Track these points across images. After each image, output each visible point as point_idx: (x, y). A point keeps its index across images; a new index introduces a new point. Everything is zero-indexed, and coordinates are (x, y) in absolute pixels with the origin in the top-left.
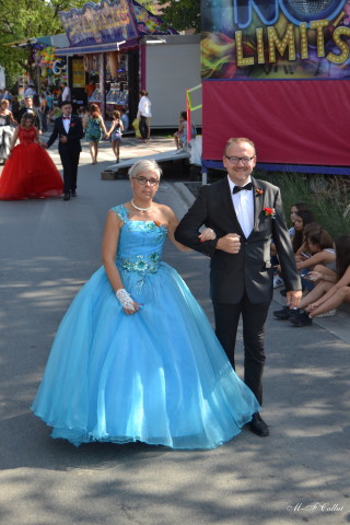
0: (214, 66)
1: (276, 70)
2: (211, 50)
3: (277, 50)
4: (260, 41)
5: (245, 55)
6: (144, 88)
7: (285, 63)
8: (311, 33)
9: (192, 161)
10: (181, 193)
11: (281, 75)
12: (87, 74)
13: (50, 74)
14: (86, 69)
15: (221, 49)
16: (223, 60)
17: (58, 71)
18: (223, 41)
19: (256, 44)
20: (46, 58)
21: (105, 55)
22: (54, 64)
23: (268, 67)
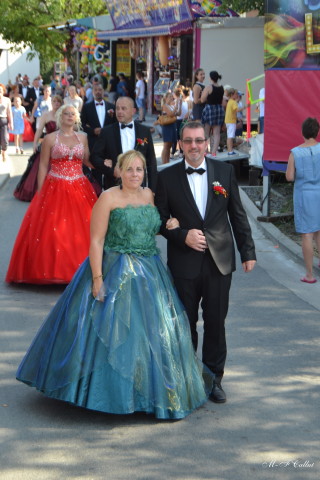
0: (279, 54)
2: (277, 35)
5: (316, 41)
9: (252, 162)
12: (133, 61)
13: (91, 60)
14: (132, 55)
15: (288, 34)
16: (291, 47)
17: (100, 56)
18: (290, 25)
20: (87, 43)
21: (154, 39)
22: (96, 49)
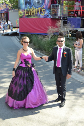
0: (21, 16)
1: (32, 16)
3: (32, 13)
4: (29, 11)
5: (27, 14)
6: (9, 19)
7: (34, 15)
8: (38, 10)
9: (18, 33)
10: (16, 38)
11: (33, 17)
15: (22, 12)
16: (23, 14)
18: (23, 11)
19: (28, 12)
21: (2, 14)
23: (31, 16)
